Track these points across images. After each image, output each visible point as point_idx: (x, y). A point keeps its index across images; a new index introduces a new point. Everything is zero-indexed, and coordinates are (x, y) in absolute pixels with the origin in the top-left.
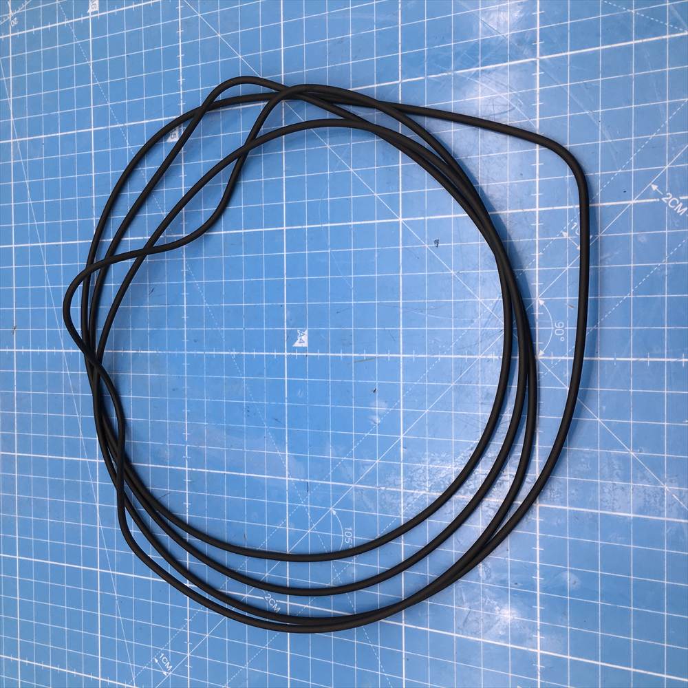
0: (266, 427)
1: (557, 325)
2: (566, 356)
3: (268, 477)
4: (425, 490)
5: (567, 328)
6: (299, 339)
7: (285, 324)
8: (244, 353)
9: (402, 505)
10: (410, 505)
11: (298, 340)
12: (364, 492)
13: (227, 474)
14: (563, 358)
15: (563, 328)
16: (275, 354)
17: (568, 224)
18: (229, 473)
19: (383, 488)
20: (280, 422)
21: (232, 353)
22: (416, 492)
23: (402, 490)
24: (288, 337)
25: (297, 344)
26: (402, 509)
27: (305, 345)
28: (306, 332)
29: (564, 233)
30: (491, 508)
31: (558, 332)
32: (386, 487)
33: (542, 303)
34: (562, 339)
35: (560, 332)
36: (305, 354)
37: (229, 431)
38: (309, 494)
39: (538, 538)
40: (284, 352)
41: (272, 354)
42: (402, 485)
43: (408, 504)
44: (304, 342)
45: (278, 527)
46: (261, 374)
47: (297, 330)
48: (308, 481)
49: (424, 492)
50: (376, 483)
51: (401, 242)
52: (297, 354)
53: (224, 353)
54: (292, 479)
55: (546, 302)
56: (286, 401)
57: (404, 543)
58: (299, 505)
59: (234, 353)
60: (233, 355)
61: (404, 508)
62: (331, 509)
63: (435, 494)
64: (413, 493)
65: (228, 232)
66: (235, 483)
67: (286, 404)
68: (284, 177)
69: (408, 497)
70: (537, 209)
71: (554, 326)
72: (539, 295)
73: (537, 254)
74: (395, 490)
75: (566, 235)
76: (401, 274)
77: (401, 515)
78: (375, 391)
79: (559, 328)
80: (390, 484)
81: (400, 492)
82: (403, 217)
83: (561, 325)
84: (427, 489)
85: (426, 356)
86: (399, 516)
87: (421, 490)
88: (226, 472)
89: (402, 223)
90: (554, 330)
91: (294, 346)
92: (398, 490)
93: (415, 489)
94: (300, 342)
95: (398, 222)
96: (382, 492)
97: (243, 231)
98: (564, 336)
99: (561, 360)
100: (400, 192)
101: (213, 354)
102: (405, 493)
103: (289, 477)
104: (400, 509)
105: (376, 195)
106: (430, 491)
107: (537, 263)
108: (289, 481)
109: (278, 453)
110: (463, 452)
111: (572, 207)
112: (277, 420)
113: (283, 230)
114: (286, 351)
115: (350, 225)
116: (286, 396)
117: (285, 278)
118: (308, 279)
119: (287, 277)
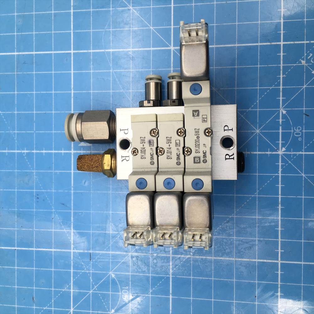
0: (54, 210)
1: (296, 129)
2: (302, 152)
3: (55, 250)
4: (190, 254)
5: (304, 131)
8: (35, 151)
9: (171, 267)
10: (177, 267)
12: (139, 259)
13: (17, 250)
14: (301, 153)
15: (300, 131)
16: (63, 152)
17: (305, 54)
18: (19, 248)
19: (155, 255)
20: (66, 206)
21: (23, 151)
22: (182, 256)
23: (171, 256)
25: (82, 144)
26: (171, 270)
29: (302, 61)
30: (242, 266)
31: (297, 134)
32: (158, 254)
33: (284, 112)
34: (300, 139)
35: (299, 134)
37: (19, 215)
38: (91, 263)
39: (279, 286)
40: (71, 150)
42: (171, 252)
43: (176, 266)
45: (63, 290)
46: (50, 168)
48: (91, 251)
49: (189, 256)
50: (149, 251)
51: (172, 65)
52: (82, 152)
53: (16, 151)
54: (76, 251)
55: (288, 112)
56: (72, 189)
57: (172, 296)
58: (83, 271)
59: (25, 151)
60: (24, 153)
61: (172, 269)
62: (110, 273)
63: (198, 257)
64: (180, 257)
65: (20, 53)
66: (25, 257)
67: (72, 192)
68: (72, 11)
69: (176, 260)
70: (282, 43)
71: (294, 130)
72: (282, 106)
73: (281, 76)
74: (165, 255)
75: (303, 62)
77: (169, 275)
79: (298, 131)
80: (161, 251)
81: (169, 257)
82: (174, 46)
83: (299, 129)
84: (192, 254)
86: (168, 276)
87: (187, 255)
88: (16, 248)
89: (173, 51)
90: (294, 132)
91: (79, 145)
92: (168, 255)
93: (182, 254)
95: (170, 50)
96: (153, 257)
97: (34, 53)
98: (302, 137)
99: (299, 154)
100: (172, 27)
101: (6, 153)
102: (173, 258)
103: (74, 249)
104: (169, 270)
105: (152, 28)
106: (193, 255)
107: (281, 83)
108: (73, 252)
109: (65, 230)
110: (221, 225)
111: (308, 42)
112: (63, 204)
113: (70, 53)
114: (72, 149)
115: (130, 51)
116: (72, 185)
117: (73, 92)
118: (92, 92)
119: (74, 91)
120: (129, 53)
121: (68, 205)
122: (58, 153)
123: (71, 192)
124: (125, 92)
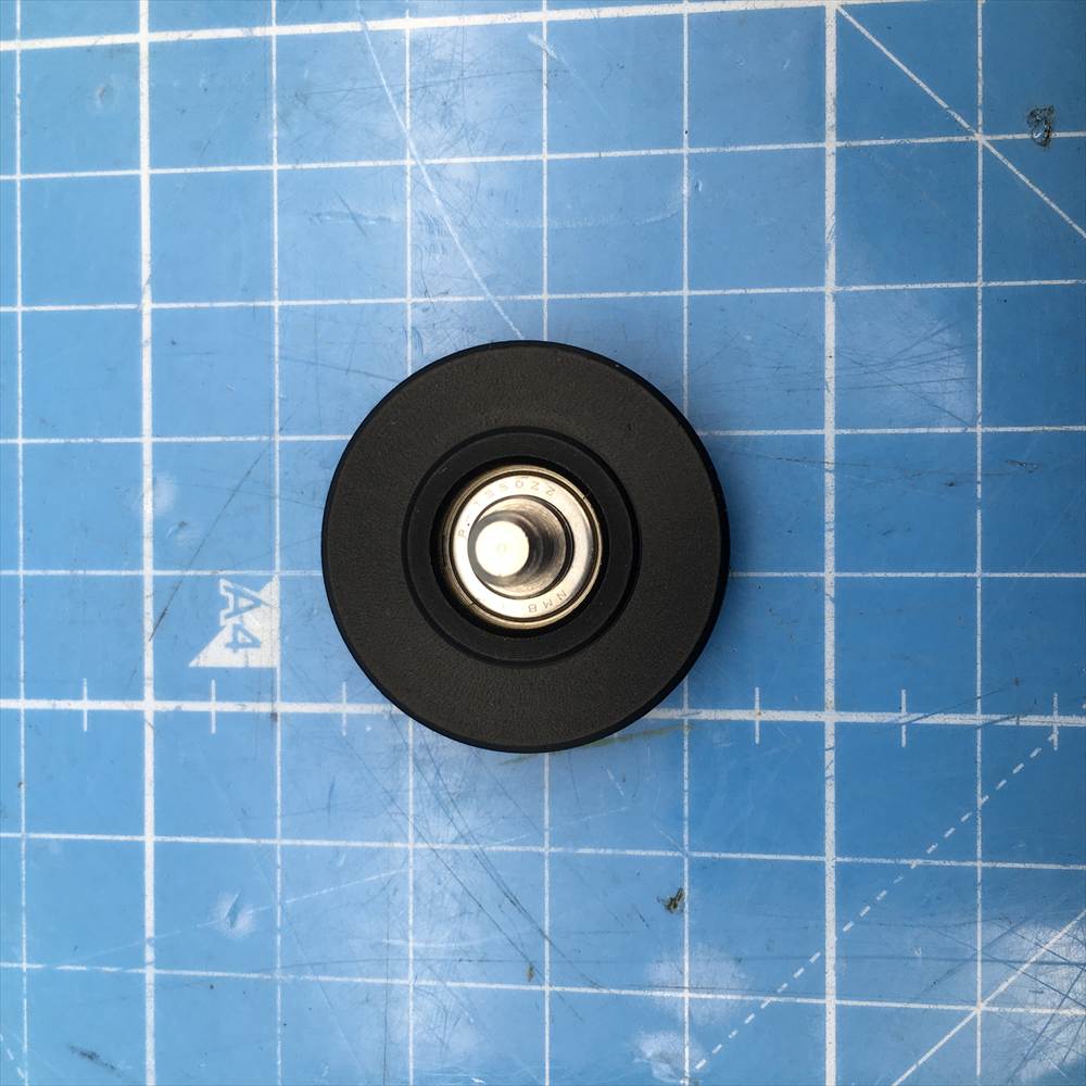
6: (227, 624)
7: (148, 547)
11: (225, 636)
16: (85, 705)
20: (112, 1068)
24: (161, 616)
25: (216, 654)
27: (267, 656)
28: (271, 592)
36: (264, 708)
40: (139, 696)
41: (63, 705)
44: (256, 643)
47: (214, 581)
52: (213, 707)
56: (150, 955)
67: (150, 973)
76: (830, 286)
78: (673, 903)
85: (978, 718)
89: (839, 17)
91: (193, 664)
94: (235, 645)
112: (91, 1056)
113: (133, 50)
114: (149, 691)
115: (535, 27)
116: (150, 932)
117: (147, 305)
118: (281, 308)
119: (154, 300)
120: (533, 38)
121: (120, 1066)
122: (54, 714)
123: (142, 976)
124: (501, 303)
